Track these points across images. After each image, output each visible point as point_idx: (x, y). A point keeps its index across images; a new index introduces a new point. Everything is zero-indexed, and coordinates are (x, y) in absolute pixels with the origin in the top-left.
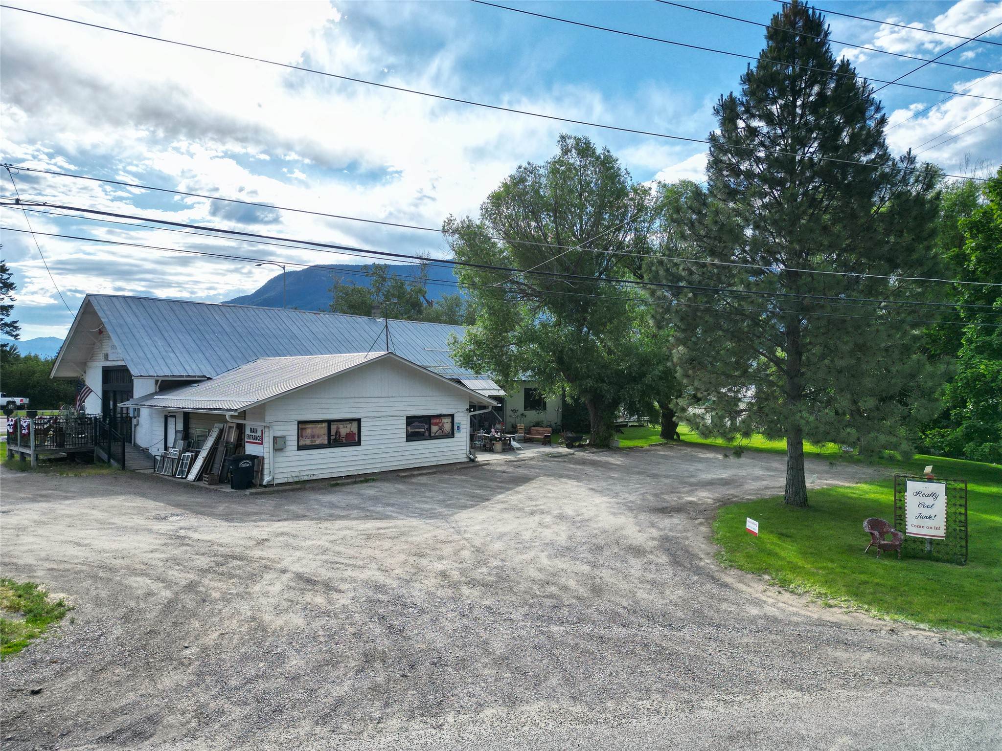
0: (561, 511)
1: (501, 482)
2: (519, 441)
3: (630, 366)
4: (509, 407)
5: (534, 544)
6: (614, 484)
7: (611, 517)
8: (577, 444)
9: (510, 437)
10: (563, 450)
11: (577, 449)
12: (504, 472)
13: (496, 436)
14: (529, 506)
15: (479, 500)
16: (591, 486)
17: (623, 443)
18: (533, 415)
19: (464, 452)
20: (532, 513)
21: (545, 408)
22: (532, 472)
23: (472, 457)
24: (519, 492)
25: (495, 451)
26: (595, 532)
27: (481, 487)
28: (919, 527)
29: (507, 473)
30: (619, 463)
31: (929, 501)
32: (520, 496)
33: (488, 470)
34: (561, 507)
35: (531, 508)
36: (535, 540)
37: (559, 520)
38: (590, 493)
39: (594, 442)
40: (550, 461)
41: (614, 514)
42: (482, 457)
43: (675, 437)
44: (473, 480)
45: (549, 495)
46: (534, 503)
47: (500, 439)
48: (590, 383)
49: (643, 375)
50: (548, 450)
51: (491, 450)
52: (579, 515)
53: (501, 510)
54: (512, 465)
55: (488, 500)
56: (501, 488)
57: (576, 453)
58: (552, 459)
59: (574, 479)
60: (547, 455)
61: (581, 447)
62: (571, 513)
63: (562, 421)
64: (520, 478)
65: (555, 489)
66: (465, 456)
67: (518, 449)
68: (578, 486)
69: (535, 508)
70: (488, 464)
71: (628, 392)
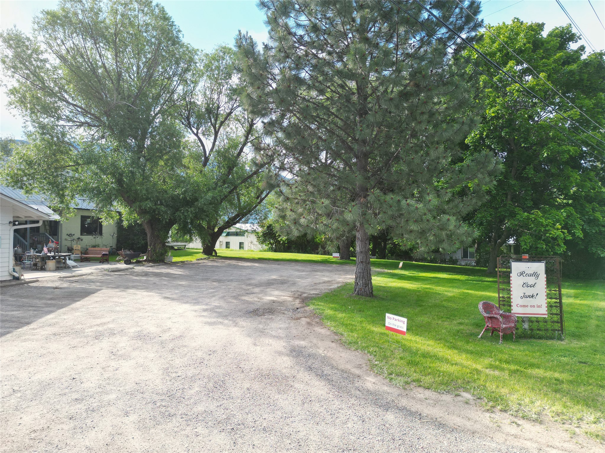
0: (139, 329)
1: (51, 299)
2: (75, 261)
3: (185, 191)
4: (64, 231)
5: (106, 398)
6: (187, 290)
7: (208, 328)
8: (134, 261)
9: (65, 256)
10: (122, 266)
11: (134, 265)
12: (56, 288)
13: (49, 254)
14: (91, 327)
15: (13, 325)
16: (164, 295)
17: (175, 259)
18: (88, 240)
19: (7, 269)
20: (98, 337)
21: (101, 233)
22: (93, 287)
23: (16, 275)
24: (77, 309)
25: (47, 269)
26: (199, 354)
27: (20, 307)
28: (524, 306)
29: (61, 288)
30: (180, 273)
31: (531, 280)
32: (77, 314)
33: (36, 287)
34: (137, 322)
35: (95, 329)
36: (108, 388)
37: (140, 343)
38: (167, 302)
39: (151, 257)
40: (110, 275)
41: (210, 324)
42: (28, 276)
43: (213, 254)
44: (11, 299)
45: (118, 309)
46: (98, 321)
47: (54, 257)
48: (149, 204)
49: (196, 200)
50: (106, 266)
51: (43, 269)
52: (164, 331)
53: (47, 338)
54: (67, 281)
55: (28, 323)
56: (54, 305)
57: (135, 268)
58: (112, 273)
59: (142, 289)
60: (108, 270)
61: (138, 263)
62: (153, 329)
63: (117, 245)
64: (77, 292)
65: (123, 301)
66: (7, 274)
67: (74, 267)
68: (149, 296)
69: (100, 329)
70: (37, 281)
71: (183, 213)
